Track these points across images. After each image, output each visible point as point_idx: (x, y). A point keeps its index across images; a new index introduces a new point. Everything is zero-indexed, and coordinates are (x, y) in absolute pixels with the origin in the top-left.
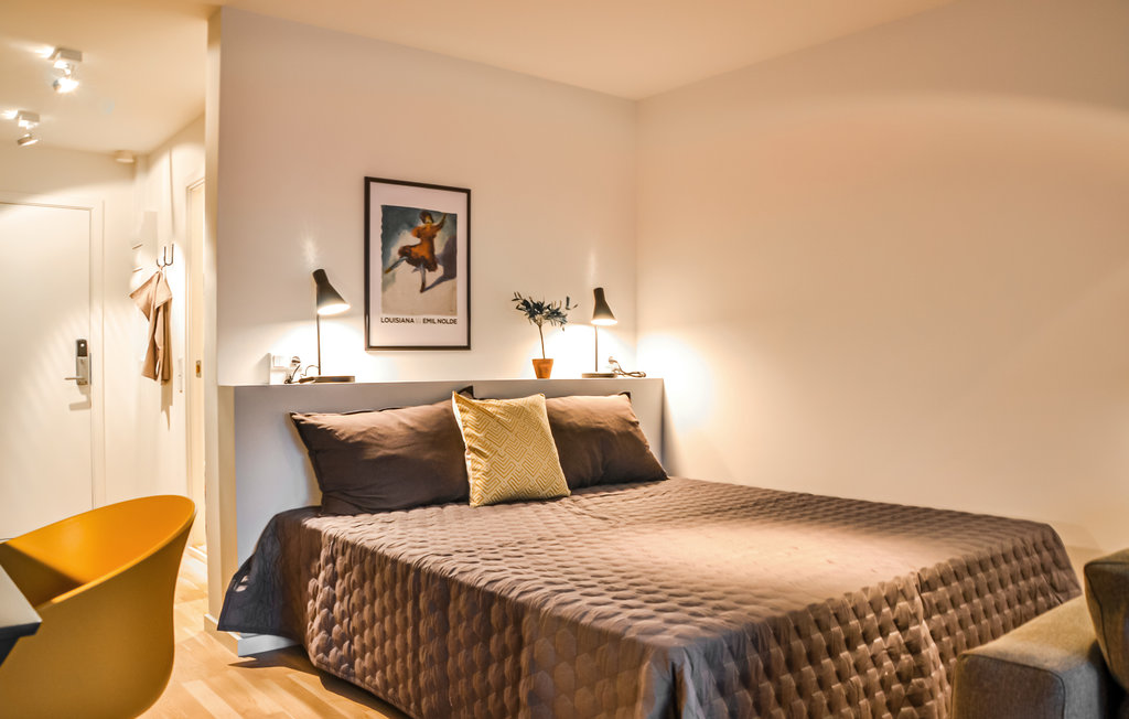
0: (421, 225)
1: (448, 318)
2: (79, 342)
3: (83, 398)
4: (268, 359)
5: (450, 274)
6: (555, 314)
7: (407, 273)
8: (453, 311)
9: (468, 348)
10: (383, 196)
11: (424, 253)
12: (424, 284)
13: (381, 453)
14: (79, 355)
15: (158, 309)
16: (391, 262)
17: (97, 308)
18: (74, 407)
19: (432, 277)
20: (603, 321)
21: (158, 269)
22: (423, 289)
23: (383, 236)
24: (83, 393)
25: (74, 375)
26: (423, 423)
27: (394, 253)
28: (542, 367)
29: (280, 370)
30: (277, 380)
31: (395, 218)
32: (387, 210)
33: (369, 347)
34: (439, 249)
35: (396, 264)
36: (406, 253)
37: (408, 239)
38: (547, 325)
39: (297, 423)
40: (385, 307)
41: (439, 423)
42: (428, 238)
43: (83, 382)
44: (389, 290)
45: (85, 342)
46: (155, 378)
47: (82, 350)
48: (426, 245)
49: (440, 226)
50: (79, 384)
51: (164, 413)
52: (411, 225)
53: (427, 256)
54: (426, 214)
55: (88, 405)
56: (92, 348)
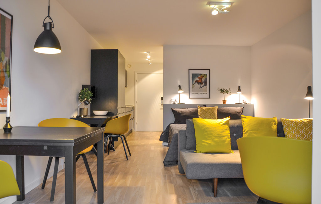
0: (200, 76)
1: (205, 93)
3: (162, 107)
4: (171, 100)
5: (206, 85)
6: (227, 92)
7: (197, 85)
8: (206, 91)
9: (209, 98)
10: (192, 72)
11: (200, 81)
12: (200, 87)
13: (184, 115)
14: (162, 100)
16: (194, 83)
19: (202, 86)
20: (239, 93)
22: (200, 88)
23: (192, 79)
25: (161, 103)
26: (193, 111)
27: (194, 82)
28: (224, 101)
29: (173, 101)
30: (172, 103)
31: (194, 76)
32: (193, 74)
33: (189, 98)
34: (203, 80)
35: (195, 84)
36: (197, 82)
37: (197, 79)
38: (226, 94)
39: (172, 110)
40: (192, 91)
41: (196, 111)
42: (201, 79)
44: (193, 88)
48: (201, 80)
49: (204, 76)
52: (197, 77)
53: (201, 82)
54: (200, 74)
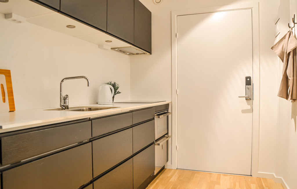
2: (247, 78)
3: (249, 107)
14: (246, 85)
15: (289, 53)
17: (256, 59)
18: (244, 111)
21: (289, 29)
24: (248, 104)
25: (245, 95)
43: (249, 99)
45: (250, 78)
46: (287, 98)
47: (248, 82)
50: (246, 99)
51: (293, 119)
55: (252, 110)
56: (254, 81)
